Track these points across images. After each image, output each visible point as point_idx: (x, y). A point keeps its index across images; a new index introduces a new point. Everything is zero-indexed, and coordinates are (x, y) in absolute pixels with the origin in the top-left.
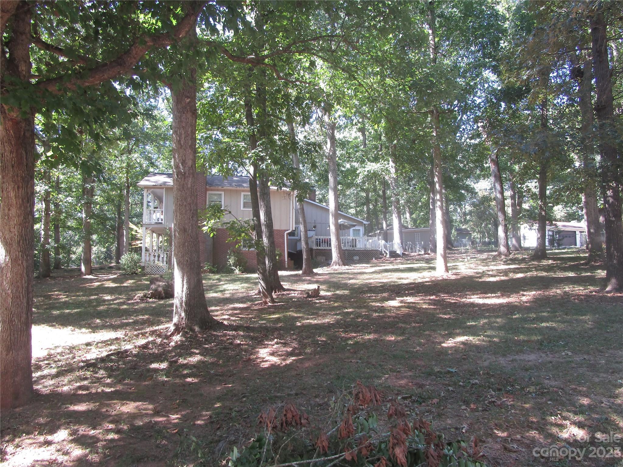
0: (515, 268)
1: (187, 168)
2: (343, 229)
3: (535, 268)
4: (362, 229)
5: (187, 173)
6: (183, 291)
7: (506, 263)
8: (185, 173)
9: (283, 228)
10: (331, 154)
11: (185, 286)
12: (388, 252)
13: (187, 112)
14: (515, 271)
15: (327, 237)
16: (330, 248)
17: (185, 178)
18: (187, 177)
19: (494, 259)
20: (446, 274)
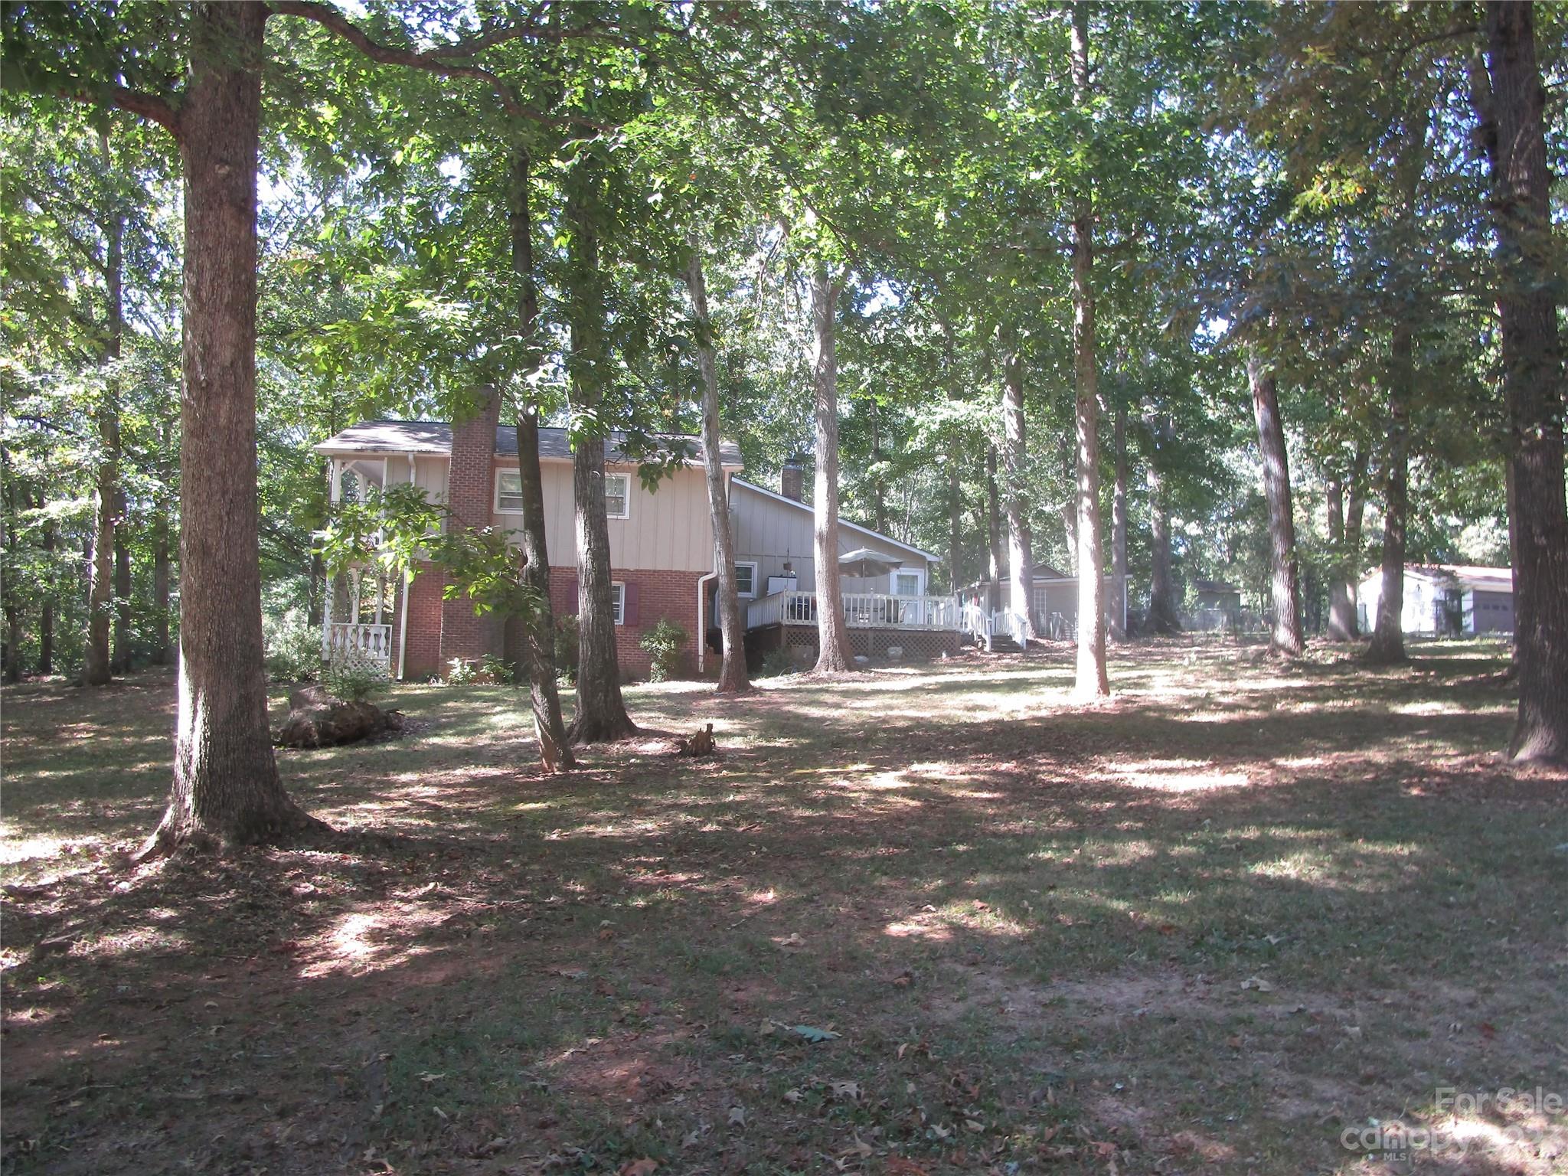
0: (1303, 688)
1: (216, 370)
2: (870, 575)
3: (1359, 687)
4: (921, 575)
5: (216, 385)
6: (193, 730)
7: (1287, 674)
8: (209, 384)
9: (695, 567)
10: (822, 370)
11: (200, 715)
12: (987, 638)
13: (221, 204)
14: (1298, 695)
15: (806, 594)
16: (813, 623)
17: (209, 399)
18: (217, 395)
19: (1257, 661)
20: (1103, 698)
